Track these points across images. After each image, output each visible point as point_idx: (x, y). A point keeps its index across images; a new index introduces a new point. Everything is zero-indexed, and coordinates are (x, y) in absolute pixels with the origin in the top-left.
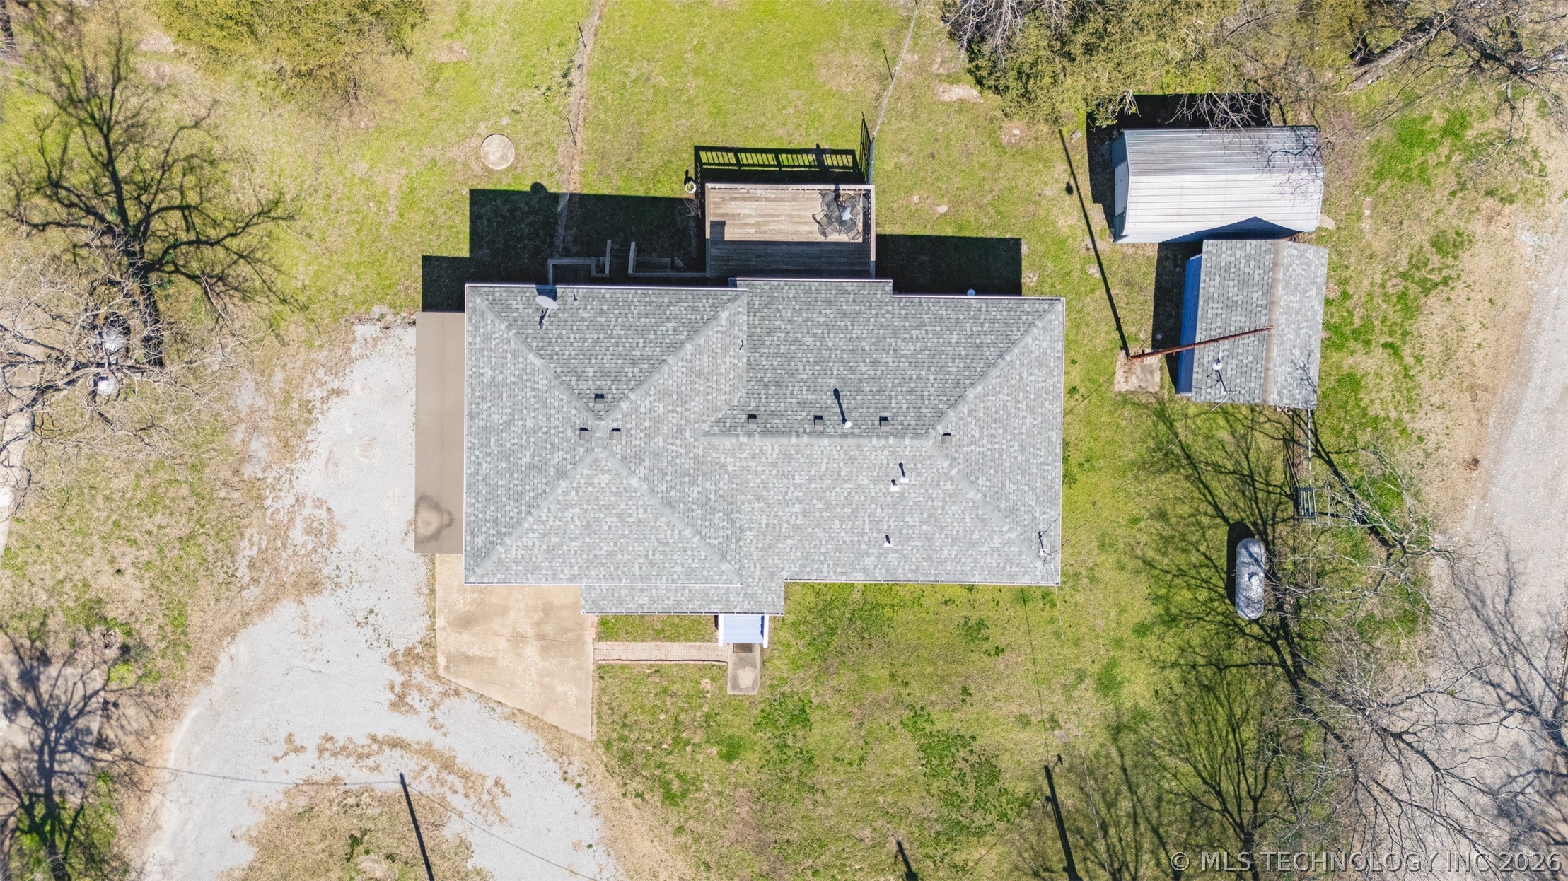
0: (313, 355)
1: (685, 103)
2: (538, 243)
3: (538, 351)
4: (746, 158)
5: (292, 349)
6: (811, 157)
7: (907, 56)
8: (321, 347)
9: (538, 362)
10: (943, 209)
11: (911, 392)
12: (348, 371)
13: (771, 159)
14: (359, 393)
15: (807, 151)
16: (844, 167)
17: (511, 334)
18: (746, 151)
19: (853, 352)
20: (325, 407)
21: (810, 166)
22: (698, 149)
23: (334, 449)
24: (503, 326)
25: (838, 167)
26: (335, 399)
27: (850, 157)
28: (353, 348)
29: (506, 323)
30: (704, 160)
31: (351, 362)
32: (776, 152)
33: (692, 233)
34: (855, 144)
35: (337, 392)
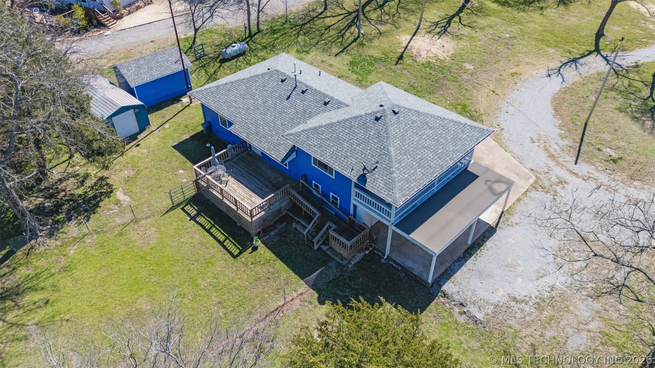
0: (518, 327)
1: (217, 279)
2: (347, 281)
3: (388, 154)
4: (222, 238)
5: (530, 340)
6: (198, 219)
7: (118, 220)
8: (510, 327)
9: (392, 150)
10: (181, 171)
11: (265, 86)
12: (501, 304)
13: (213, 230)
14: (501, 290)
15: (197, 223)
16: (192, 206)
17: (394, 169)
18: (219, 241)
19: (268, 110)
20: (527, 299)
21: (202, 216)
22: (235, 257)
23: (534, 278)
24: (395, 175)
25: (194, 208)
26: (518, 298)
27: (185, 208)
28: (490, 311)
29: (392, 175)
30: (238, 251)
31: (496, 306)
32: (208, 231)
33: (277, 231)
34: (179, 210)
35: (515, 299)
